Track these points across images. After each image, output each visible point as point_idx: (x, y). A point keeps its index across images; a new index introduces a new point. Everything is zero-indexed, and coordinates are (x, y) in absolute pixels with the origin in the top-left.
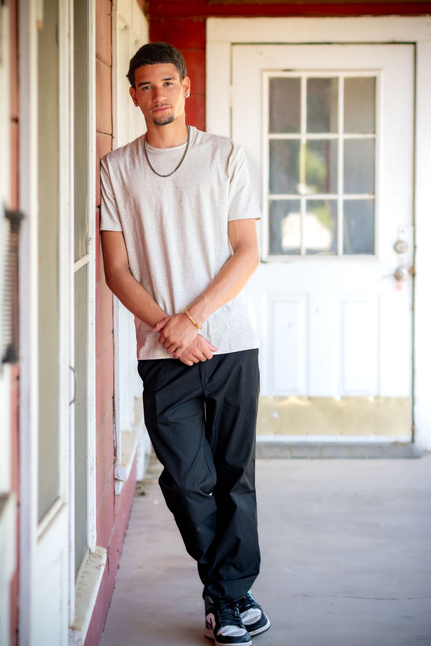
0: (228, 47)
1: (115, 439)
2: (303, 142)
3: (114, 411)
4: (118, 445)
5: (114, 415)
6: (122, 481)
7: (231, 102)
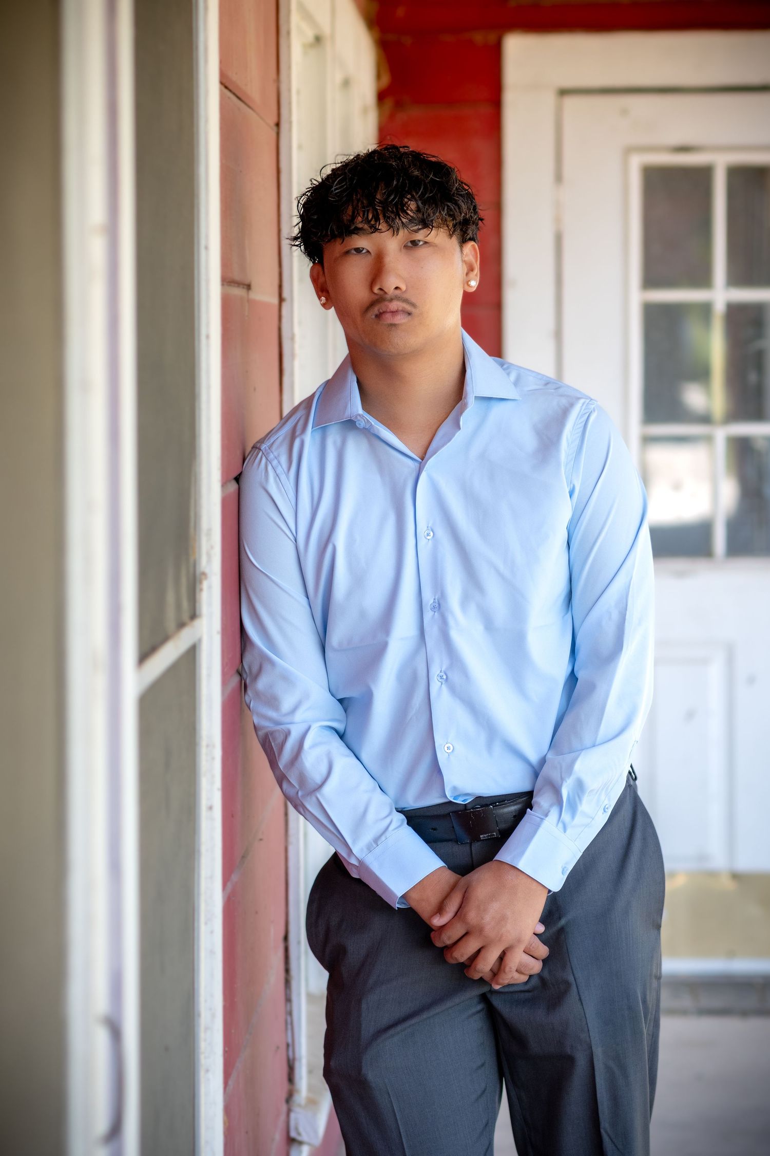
0: (550, 99)
1: (290, 1041)
2: (719, 308)
3: (287, 971)
4: (297, 1056)
5: (287, 982)
6: (309, 1144)
7: (558, 220)
